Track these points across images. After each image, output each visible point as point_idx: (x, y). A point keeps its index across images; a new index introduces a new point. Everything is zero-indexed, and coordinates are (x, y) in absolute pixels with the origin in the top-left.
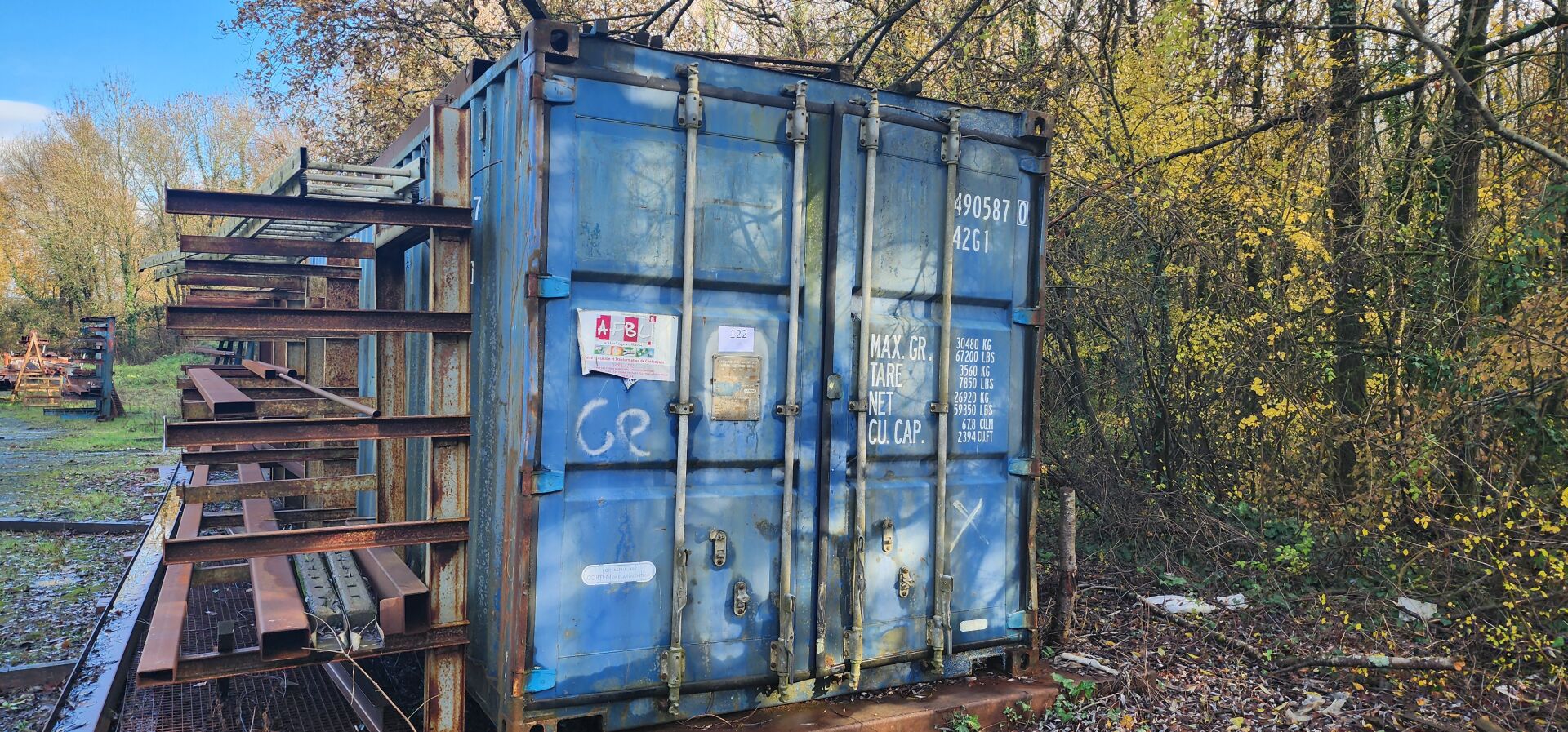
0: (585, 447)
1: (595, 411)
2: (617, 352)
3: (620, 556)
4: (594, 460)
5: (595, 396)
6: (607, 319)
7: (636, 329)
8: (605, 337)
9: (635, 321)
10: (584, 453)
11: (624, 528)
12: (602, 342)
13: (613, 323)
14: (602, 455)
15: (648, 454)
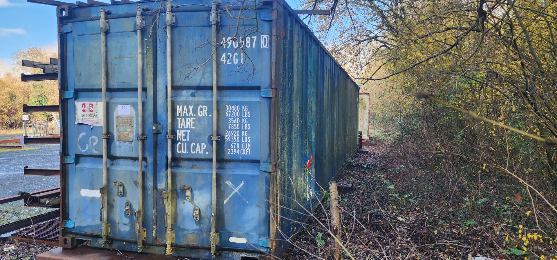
0: (80, 149)
1: (83, 136)
2: (88, 116)
3: (91, 187)
4: (83, 153)
5: (83, 131)
6: (84, 104)
7: (93, 108)
11: (91, 178)
12: (83, 113)
13: (86, 106)
14: (86, 152)
15: (98, 152)
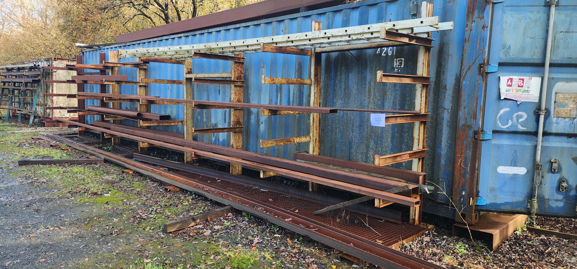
0: (500, 125)
1: (505, 113)
2: (514, 91)
3: (513, 164)
4: (503, 130)
5: (505, 107)
6: (511, 79)
7: (523, 83)
8: (509, 86)
9: (523, 80)
10: (500, 127)
11: (514, 154)
12: (509, 88)
13: (514, 81)
14: (507, 128)
15: (525, 129)
